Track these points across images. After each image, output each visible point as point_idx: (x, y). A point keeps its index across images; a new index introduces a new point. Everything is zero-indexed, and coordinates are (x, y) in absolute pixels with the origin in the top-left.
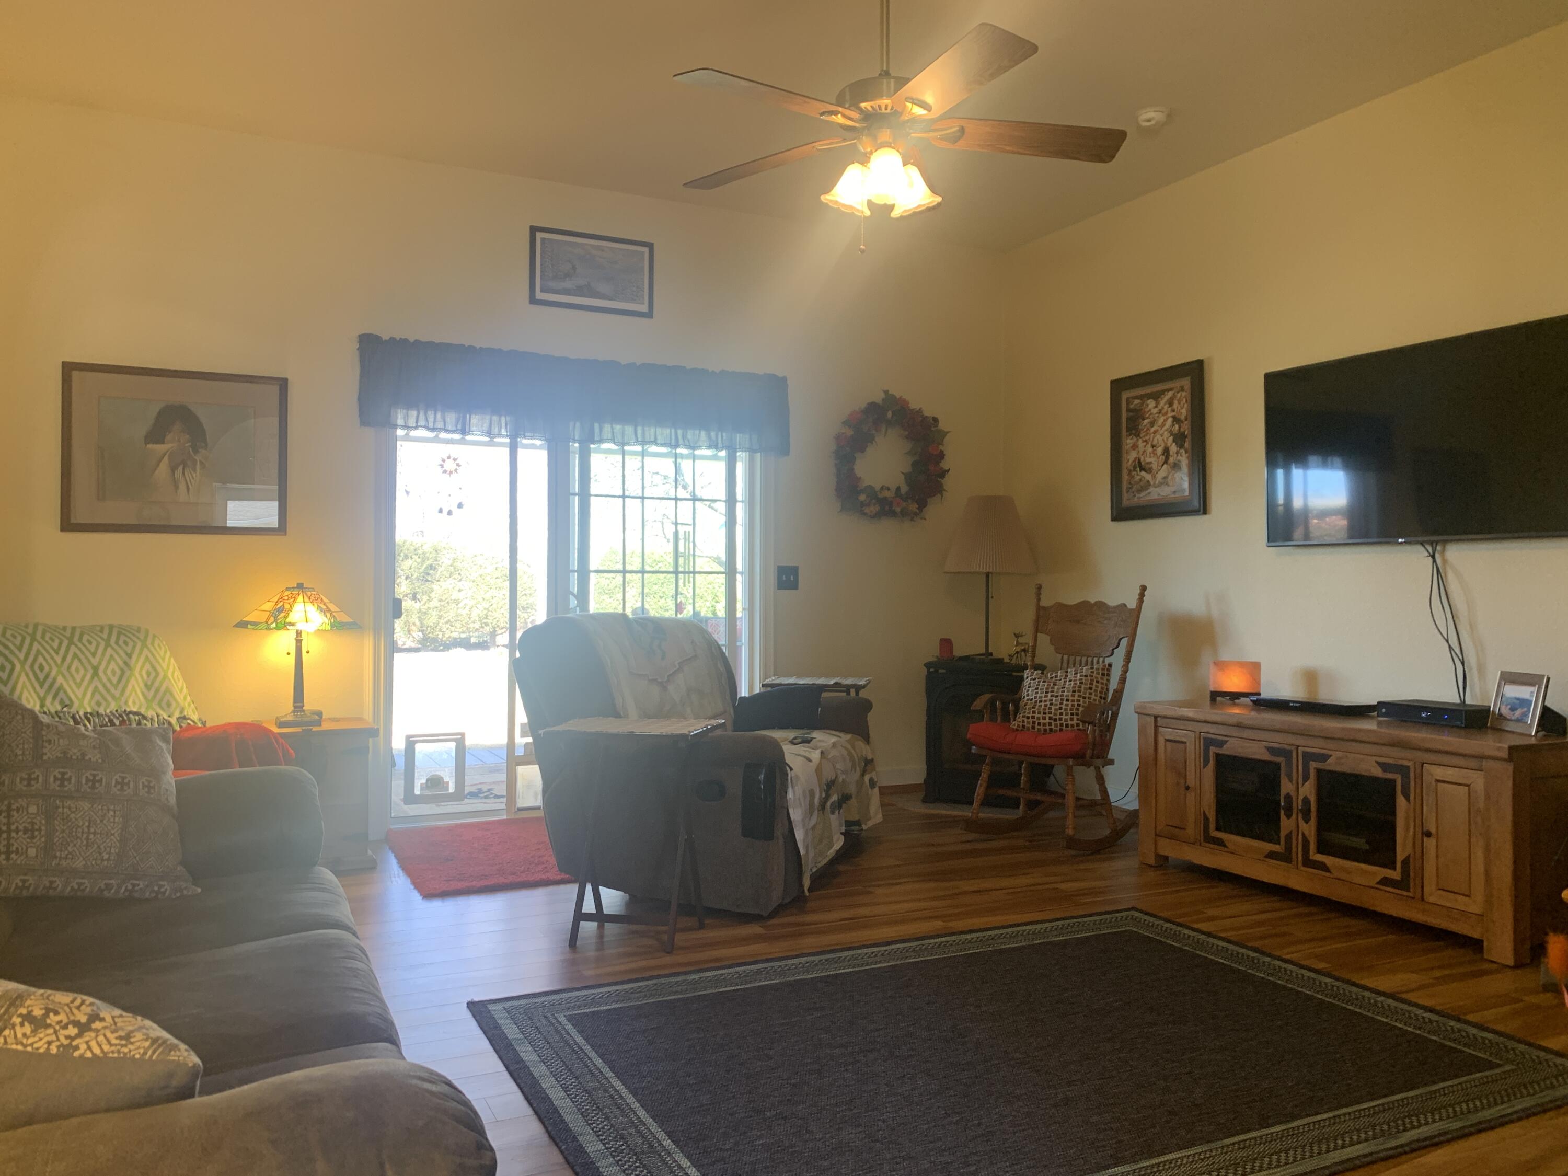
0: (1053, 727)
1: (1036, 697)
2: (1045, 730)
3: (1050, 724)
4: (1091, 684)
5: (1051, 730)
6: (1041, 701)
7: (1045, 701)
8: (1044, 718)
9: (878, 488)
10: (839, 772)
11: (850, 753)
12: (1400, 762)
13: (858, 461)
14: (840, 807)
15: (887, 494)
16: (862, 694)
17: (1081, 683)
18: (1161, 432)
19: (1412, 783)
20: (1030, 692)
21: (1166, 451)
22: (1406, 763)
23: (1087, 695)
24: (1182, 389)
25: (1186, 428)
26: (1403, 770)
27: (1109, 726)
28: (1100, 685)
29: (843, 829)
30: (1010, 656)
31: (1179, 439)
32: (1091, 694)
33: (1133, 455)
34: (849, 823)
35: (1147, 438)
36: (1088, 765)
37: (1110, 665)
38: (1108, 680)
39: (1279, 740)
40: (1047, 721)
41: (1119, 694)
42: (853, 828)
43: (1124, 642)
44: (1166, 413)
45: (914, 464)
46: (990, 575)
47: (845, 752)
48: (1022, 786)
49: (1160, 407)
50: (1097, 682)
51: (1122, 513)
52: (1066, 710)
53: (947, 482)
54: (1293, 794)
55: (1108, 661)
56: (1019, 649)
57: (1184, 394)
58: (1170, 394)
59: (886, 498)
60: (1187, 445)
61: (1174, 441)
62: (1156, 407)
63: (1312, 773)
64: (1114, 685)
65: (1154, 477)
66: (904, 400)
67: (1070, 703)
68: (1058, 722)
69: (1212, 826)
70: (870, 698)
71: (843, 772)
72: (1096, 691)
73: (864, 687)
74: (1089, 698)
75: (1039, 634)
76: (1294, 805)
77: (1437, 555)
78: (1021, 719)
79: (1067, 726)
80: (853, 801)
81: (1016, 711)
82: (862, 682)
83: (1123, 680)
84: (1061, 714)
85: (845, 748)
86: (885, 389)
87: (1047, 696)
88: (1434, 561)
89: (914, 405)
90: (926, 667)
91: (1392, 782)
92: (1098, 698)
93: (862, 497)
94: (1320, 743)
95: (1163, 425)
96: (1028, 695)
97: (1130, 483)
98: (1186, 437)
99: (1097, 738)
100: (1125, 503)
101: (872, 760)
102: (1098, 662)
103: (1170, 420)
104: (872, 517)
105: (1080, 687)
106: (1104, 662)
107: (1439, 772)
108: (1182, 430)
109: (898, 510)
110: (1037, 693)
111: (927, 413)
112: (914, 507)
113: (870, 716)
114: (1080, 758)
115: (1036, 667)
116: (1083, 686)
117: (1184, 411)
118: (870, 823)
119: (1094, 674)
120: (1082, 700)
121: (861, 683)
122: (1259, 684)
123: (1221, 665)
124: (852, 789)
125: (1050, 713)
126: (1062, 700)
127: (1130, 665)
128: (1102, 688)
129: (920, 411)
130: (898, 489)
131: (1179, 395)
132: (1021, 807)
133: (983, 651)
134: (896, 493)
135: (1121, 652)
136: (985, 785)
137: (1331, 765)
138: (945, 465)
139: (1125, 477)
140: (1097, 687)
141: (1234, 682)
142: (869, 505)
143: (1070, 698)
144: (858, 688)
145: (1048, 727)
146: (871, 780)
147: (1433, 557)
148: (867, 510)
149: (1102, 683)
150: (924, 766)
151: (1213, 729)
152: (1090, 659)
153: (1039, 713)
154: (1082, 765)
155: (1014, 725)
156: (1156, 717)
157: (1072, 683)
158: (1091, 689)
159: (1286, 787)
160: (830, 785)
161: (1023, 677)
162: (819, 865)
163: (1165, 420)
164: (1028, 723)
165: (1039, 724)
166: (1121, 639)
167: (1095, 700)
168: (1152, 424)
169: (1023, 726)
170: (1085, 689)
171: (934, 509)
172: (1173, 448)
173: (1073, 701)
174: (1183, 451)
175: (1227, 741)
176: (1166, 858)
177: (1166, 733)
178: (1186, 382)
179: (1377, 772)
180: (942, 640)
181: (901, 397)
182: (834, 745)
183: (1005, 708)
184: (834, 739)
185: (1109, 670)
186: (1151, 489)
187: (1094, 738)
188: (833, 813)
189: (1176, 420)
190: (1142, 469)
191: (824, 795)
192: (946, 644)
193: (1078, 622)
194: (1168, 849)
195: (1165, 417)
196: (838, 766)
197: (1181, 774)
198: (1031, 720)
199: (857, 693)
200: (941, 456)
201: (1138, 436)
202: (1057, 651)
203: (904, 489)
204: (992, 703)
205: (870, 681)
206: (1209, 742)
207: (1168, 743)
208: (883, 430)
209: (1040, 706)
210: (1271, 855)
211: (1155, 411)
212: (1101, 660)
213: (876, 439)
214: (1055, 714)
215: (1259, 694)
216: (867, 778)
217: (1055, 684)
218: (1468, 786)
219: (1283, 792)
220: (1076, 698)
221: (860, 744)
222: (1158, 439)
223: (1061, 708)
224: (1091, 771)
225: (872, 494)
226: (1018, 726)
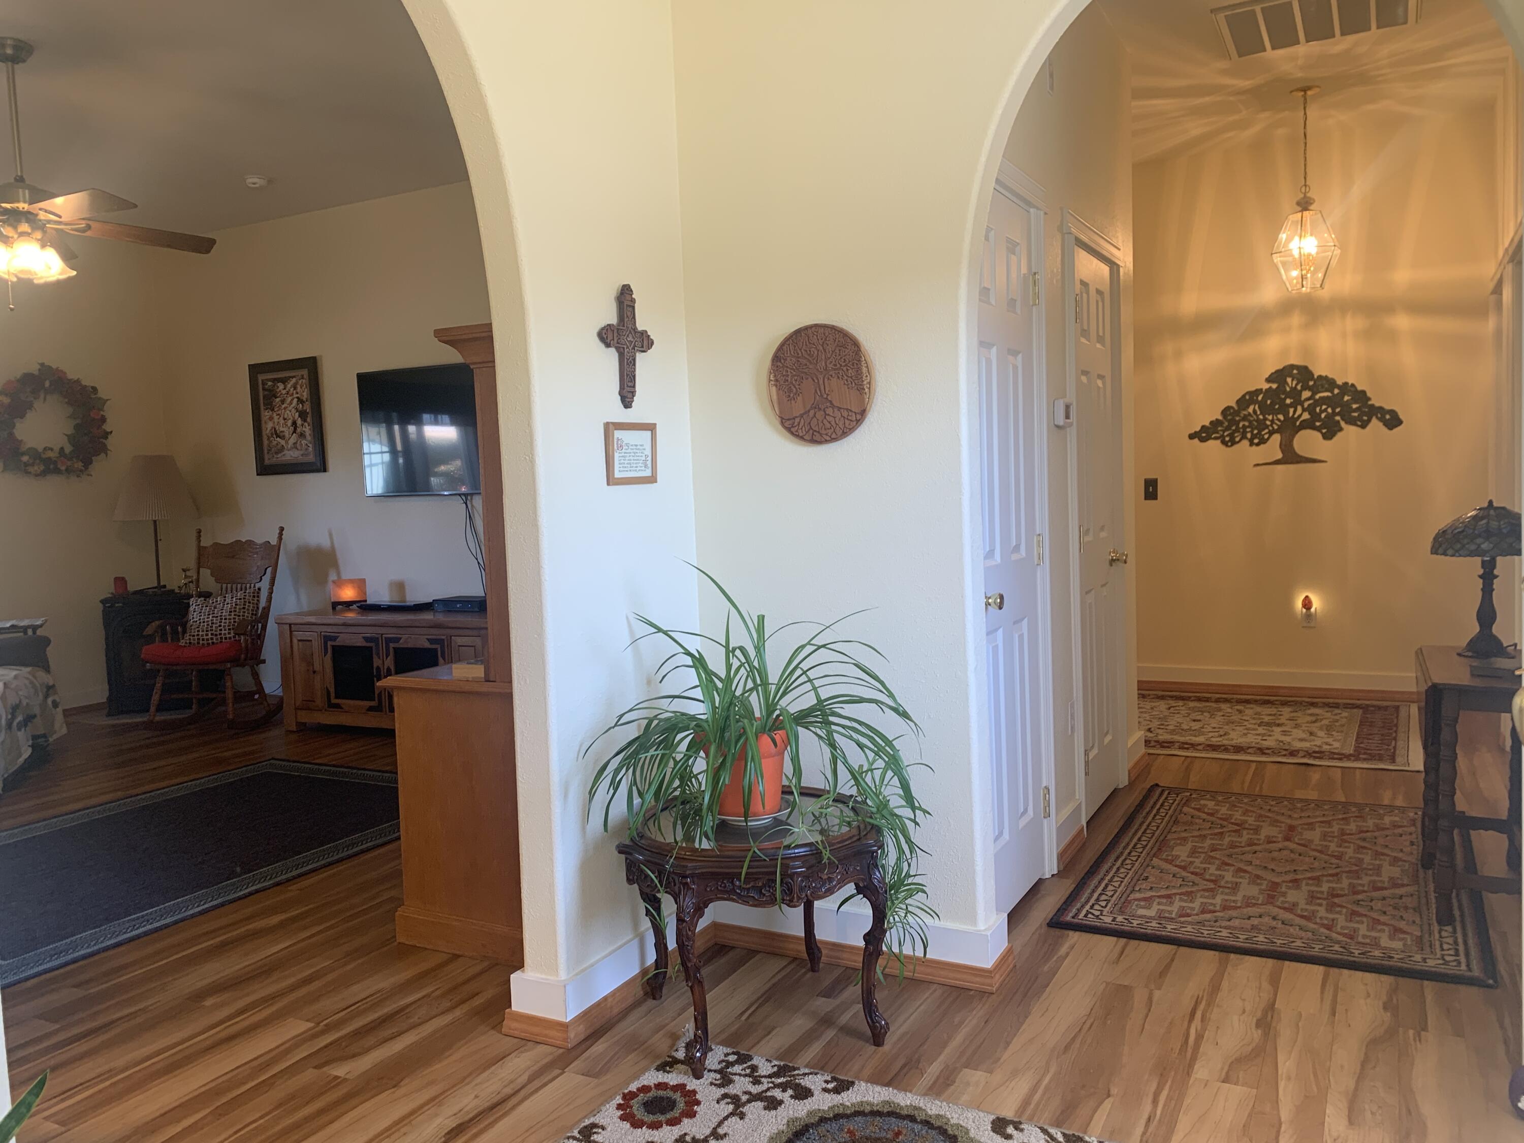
0: (214, 641)
1: (200, 619)
2: (208, 644)
3: (212, 639)
4: (245, 605)
5: (213, 643)
6: (204, 622)
7: (208, 621)
8: (207, 635)
9: (40, 450)
10: (22, 697)
11: (31, 683)
12: (438, 637)
13: (18, 425)
14: (26, 725)
15: (50, 454)
16: (39, 632)
17: (236, 605)
18: (290, 408)
19: (446, 649)
20: (195, 616)
21: (294, 423)
22: (443, 637)
23: (241, 614)
24: (303, 378)
25: (307, 407)
26: (440, 642)
27: (259, 635)
28: (251, 605)
29: (30, 743)
30: (179, 587)
31: (303, 415)
32: (244, 612)
33: (270, 425)
34: (34, 737)
35: (280, 412)
36: (243, 666)
37: (259, 589)
38: (258, 600)
39: (370, 632)
40: (210, 636)
41: (267, 609)
42: (40, 740)
43: (269, 570)
44: (292, 394)
45: (77, 427)
46: (157, 523)
47: (27, 682)
48: (193, 689)
49: (287, 390)
50: (249, 603)
51: (264, 470)
52: (224, 626)
53: (111, 442)
54: (381, 666)
55: (257, 586)
56: (187, 581)
57: (304, 381)
58: (294, 380)
59: (50, 459)
60: (309, 420)
61: (299, 416)
62: (285, 389)
63: (391, 651)
64: (263, 603)
65: (287, 443)
66: (62, 371)
67: (227, 621)
68: (219, 637)
69: (333, 695)
70: (47, 635)
71: (26, 697)
72: (248, 610)
73: (41, 626)
74: (243, 616)
75: (201, 570)
76: (382, 672)
77: (468, 502)
78: (187, 638)
79: (226, 638)
80: (38, 721)
81: (184, 632)
82: (39, 623)
83: (269, 599)
84: (221, 630)
85: (27, 679)
86: (40, 362)
87: (208, 618)
88: (467, 507)
89: (72, 375)
90: (103, 603)
91: (436, 650)
92: (250, 615)
93: (25, 458)
94: (394, 630)
95: (291, 403)
96: (193, 618)
97: (269, 446)
98: (308, 413)
99: (250, 645)
100: (267, 462)
101: (53, 686)
102: (250, 587)
103: (296, 400)
104: (37, 475)
105: (235, 608)
106: (254, 587)
107: (460, 641)
108: (305, 408)
109: (63, 468)
110: (200, 616)
111: (85, 382)
112: (80, 465)
113: (49, 650)
114: (236, 662)
115: (200, 595)
116: (238, 607)
117: (305, 394)
118: (55, 737)
119: (247, 597)
120: (237, 617)
121: (37, 623)
122: (365, 594)
123: (339, 583)
124: (37, 710)
125: (212, 630)
126: (221, 619)
127: (274, 588)
128: (253, 607)
129: (78, 381)
130: (62, 449)
131: (300, 381)
132: (194, 706)
133: (156, 585)
134: (59, 453)
135: (267, 578)
136: (159, 692)
137: (401, 644)
138: (107, 427)
139: (266, 442)
140: (249, 606)
141: (348, 594)
142: (33, 465)
143: (228, 617)
144: (35, 628)
145: (210, 641)
146: (54, 702)
147: (466, 504)
148: (30, 469)
149: (253, 603)
150: (106, 687)
151: (329, 629)
152: (244, 586)
153: (203, 631)
154: (237, 666)
155: (182, 643)
156: (290, 625)
157: (229, 605)
158: (244, 608)
159: (377, 662)
160: (15, 709)
161: (189, 603)
162: (10, 772)
163: (292, 400)
164: (194, 640)
165: (203, 640)
166: (266, 569)
167: (247, 617)
168: (283, 402)
169: (190, 643)
170: (240, 609)
171: (99, 464)
172: (299, 422)
173: (230, 619)
174: (306, 424)
175: (338, 637)
176: (304, 724)
177: (298, 635)
178: (305, 372)
179: (427, 645)
180: (116, 579)
181: (57, 368)
182: (16, 677)
183: (175, 632)
184: (14, 673)
185: (258, 593)
186: (286, 452)
187: (247, 647)
188: (19, 729)
189: (300, 401)
190: (278, 436)
191: (10, 717)
192: (120, 581)
193: (233, 557)
194: (306, 717)
195: (292, 397)
196: (21, 693)
197: (310, 663)
198: (196, 637)
199: (34, 633)
200: (103, 420)
201: (273, 410)
202: (217, 581)
203: (68, 449)
204: (162, 628)
205: (46, 621)
206: (327, 639)
207: (300, 643)
208: (42, 396)
209: (204, 626)
210: (371, 709)
211: (284, 392)
212: (252, 585)
213: (35, 405)
214: (216, 631)
215: (366, 601)
216: (50, 701)
217: (215, 608)
218: (474, 646)
219: (375, 666)
220: (232, 617)
221: (41, 674)
222: (288, 414)
223: (220, 626)
224: (247, 669)
225: (36, 455)
226: (186, 643)
